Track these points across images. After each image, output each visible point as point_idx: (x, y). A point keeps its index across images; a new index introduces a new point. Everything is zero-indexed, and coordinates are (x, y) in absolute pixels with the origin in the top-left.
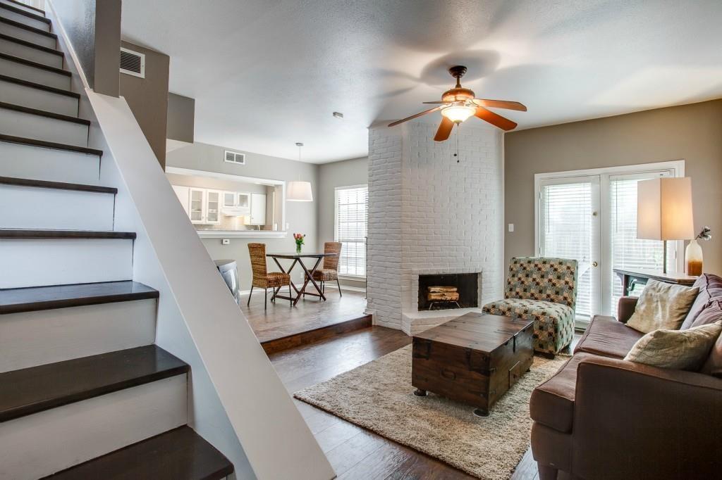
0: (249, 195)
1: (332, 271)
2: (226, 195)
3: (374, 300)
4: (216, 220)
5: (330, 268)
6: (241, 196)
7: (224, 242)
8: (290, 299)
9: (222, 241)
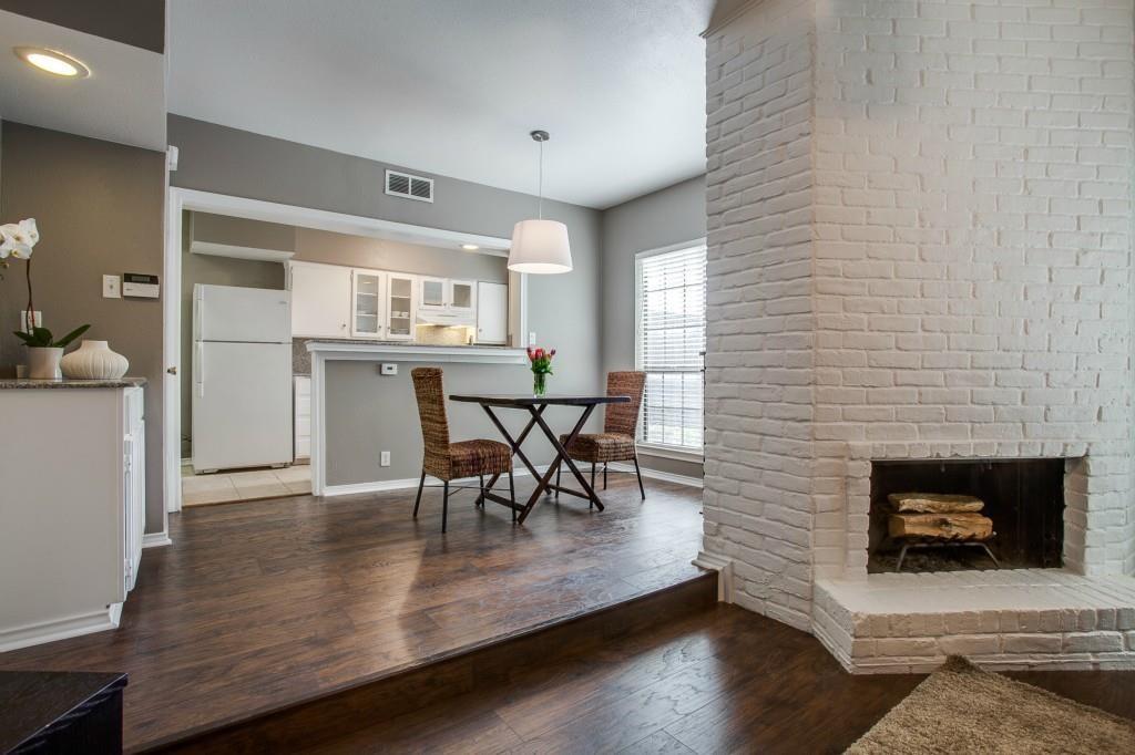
0: (472, 284)
1: (623, 439)
2: (425, 283)
3: (723, 529)
4: (408, 333)
5: (621, 431)
6: (456, 286)
7: (385, 371)
8: (512, 504)
9: (381, 366)
